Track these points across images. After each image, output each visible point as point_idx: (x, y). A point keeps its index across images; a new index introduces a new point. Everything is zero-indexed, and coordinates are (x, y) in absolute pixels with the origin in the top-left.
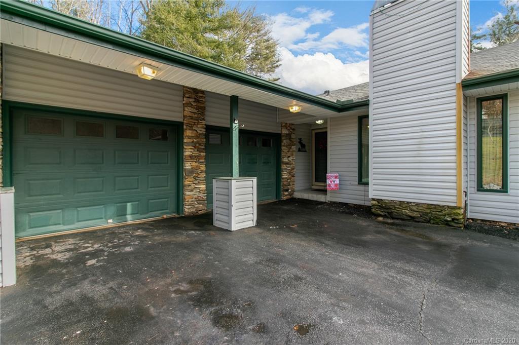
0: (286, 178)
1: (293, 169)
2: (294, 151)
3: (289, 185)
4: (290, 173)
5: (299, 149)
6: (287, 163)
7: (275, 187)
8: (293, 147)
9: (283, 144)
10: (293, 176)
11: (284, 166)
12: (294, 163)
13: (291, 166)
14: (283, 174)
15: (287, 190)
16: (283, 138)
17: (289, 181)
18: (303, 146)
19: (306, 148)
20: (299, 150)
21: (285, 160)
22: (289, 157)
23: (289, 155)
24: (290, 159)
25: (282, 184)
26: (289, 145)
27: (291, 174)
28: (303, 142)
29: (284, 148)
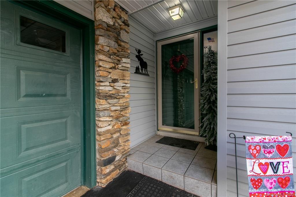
0: (108, 131)
1: (125, 108)
2: (125, 69)
3: (115, 147)
4: (117, 118)
5: (137, 69)
6: (108, 97)
7: (79, 158)
8: (124, 60)
9: (97, 48)
10: (126, 124)
11: (101, 104)
12: (126, 95)
13: (121, 101)
14: (100, 124)
15: (110, 161)
16: (97, 32)
17: (115, 136)
18: (144, 65)
19: (149, 69)
20: (137, 71)
21: (105, 88)
22: (115, 81)
23: (115, 77)
24: (119, 85)
25: (97, 147)
26: (114, 54)
27: (121, 119)
28: (145, 57)
29: (101, 57)
